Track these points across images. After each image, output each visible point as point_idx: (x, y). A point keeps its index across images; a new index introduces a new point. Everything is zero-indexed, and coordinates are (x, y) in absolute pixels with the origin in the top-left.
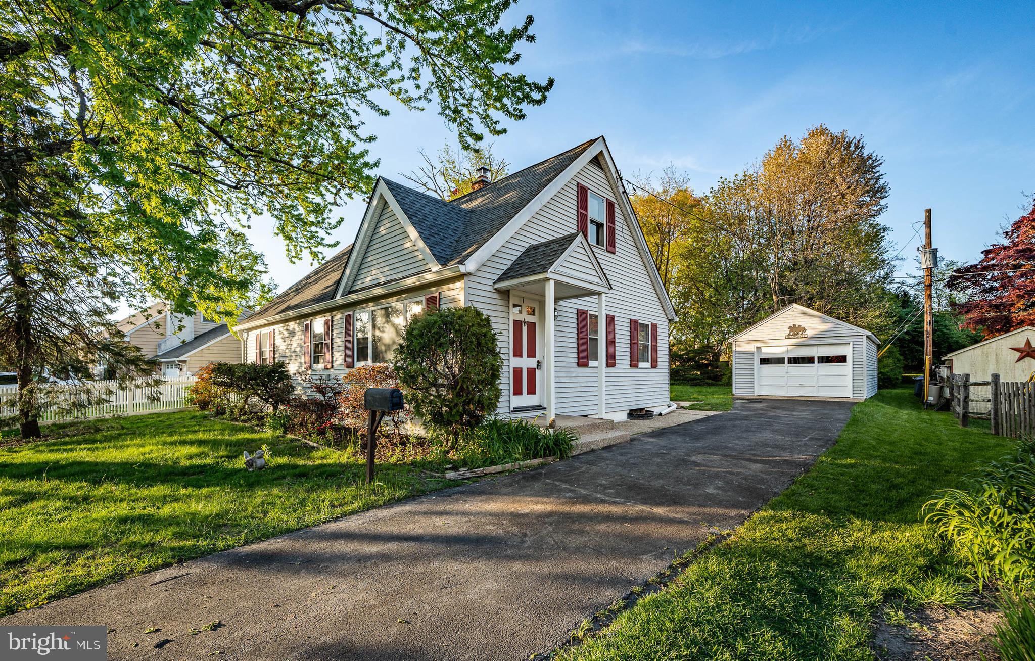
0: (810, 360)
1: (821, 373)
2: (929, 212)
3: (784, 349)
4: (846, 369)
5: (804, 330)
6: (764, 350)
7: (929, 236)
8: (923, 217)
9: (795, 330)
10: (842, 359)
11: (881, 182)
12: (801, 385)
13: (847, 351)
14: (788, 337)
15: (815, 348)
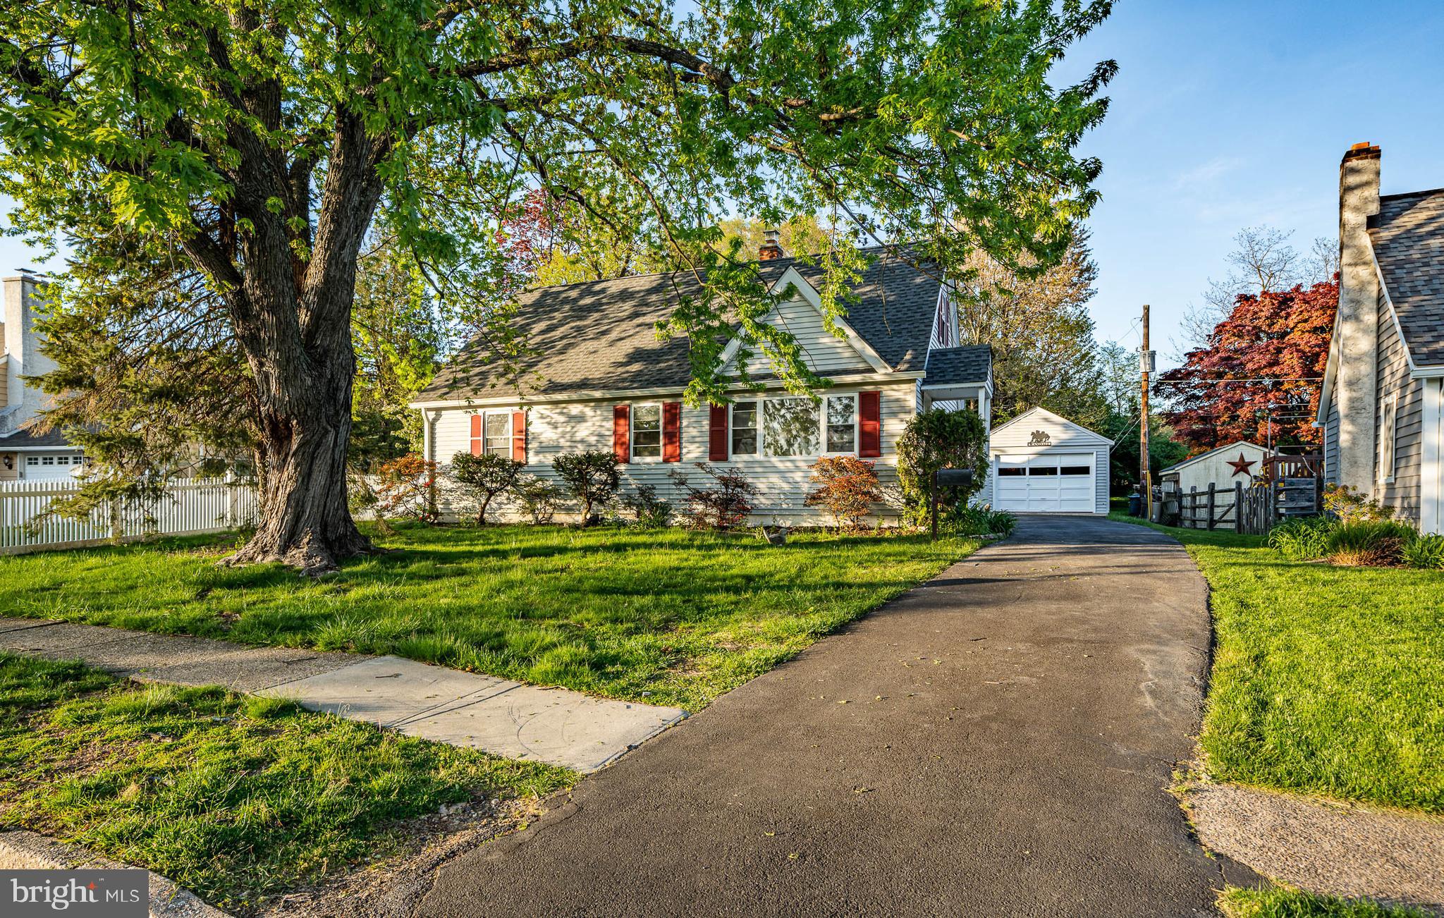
0: (1052, 471)
1: (1064, 486)
2: (1147, 309)
3: (1025, 458)
4: (1090, 480)
5: (1048, 437)
6: (1003, 459)
7: (1147, 336)
8: (1141, 313)
9: (1039, 437)
10: (1085, 470)
11: (1089, 259)
12: (1043, 500)
13: (1090, 461)
14: (1030, 444)
15: (1058, 458)
